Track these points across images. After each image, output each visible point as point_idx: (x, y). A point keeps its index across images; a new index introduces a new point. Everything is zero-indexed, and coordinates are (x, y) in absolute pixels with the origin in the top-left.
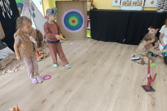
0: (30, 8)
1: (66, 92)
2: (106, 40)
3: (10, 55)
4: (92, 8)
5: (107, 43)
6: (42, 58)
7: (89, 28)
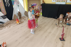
0: (17, 3)
1: (26, 38)
2: (48, 17)
3: (8, 21)
4: (43, 3)
5: (49, 18)
6: (20, 23)
7: (41, 11)
